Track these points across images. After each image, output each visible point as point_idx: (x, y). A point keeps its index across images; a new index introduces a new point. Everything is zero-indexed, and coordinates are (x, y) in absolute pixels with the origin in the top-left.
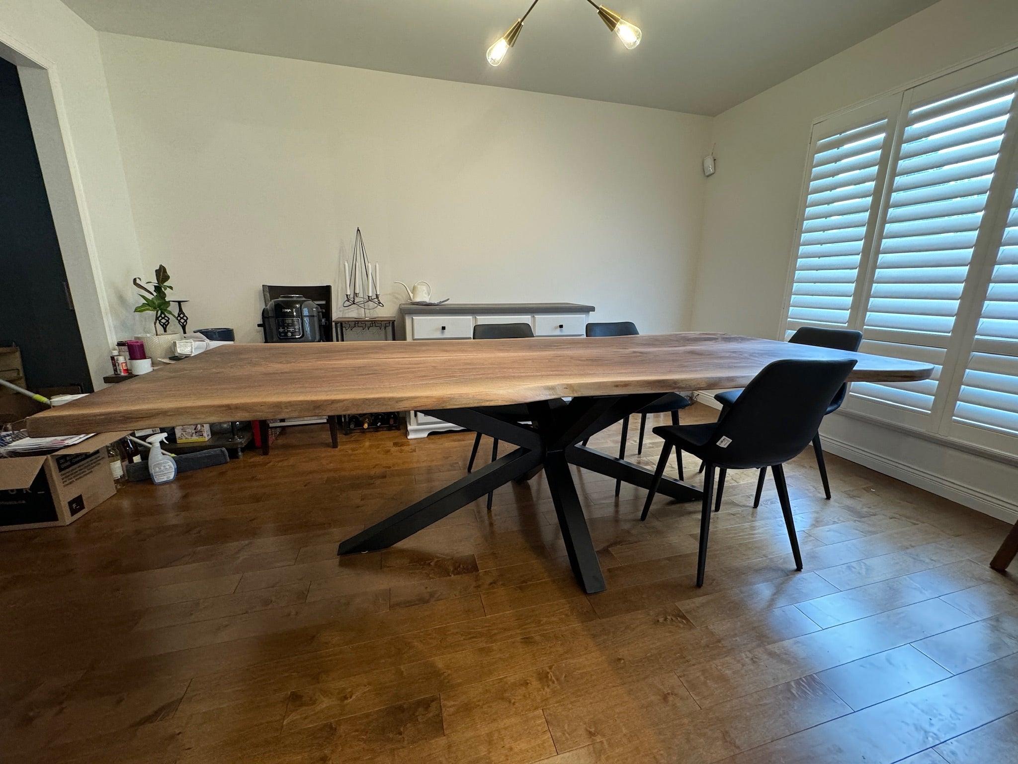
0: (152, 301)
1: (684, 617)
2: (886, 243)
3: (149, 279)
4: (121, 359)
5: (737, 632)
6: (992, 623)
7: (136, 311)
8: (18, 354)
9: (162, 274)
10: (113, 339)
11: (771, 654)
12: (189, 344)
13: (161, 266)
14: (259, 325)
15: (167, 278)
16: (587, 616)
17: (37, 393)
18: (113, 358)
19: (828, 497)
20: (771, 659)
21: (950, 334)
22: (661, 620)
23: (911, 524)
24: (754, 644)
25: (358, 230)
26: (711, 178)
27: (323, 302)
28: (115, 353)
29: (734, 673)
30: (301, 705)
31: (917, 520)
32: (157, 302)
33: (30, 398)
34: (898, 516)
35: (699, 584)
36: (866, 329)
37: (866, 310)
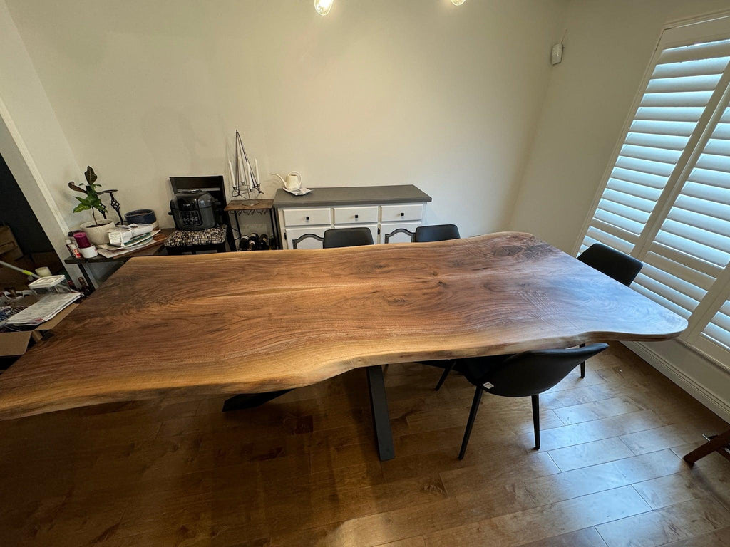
0: (86, 200)
1: (442, 487)
2: (696, 171)
3: (82, 181)
4: (73, 247)
5: (474, 503)
6: (664, 513)
7: (74, 211)
8: (9, 231)
9: (90, 175)
10: (65, 230)
11: (493, 527)
12: (118, 236)
13: (89, 168)
14: (170, 214)
15: (95, 178)
16: (378, 479)
17: (24, 269)
18: (67, 246)
19: (583, 376)
20: (491, 531)
21: (724, 268)
22: (426, 488)
23: (637, 409)
24: (484, 515)
25: (237, 132)
26: (556, 66)
27: (218, 189)
28: (68, 242)
29: (463, 540)
30: (187, 537)
31: (645, 405)
32: (90, 200)
33: (21, 273)
34: (631, 400)
35: (461, 457)
36: (654, 244)
37: (659, 227)
